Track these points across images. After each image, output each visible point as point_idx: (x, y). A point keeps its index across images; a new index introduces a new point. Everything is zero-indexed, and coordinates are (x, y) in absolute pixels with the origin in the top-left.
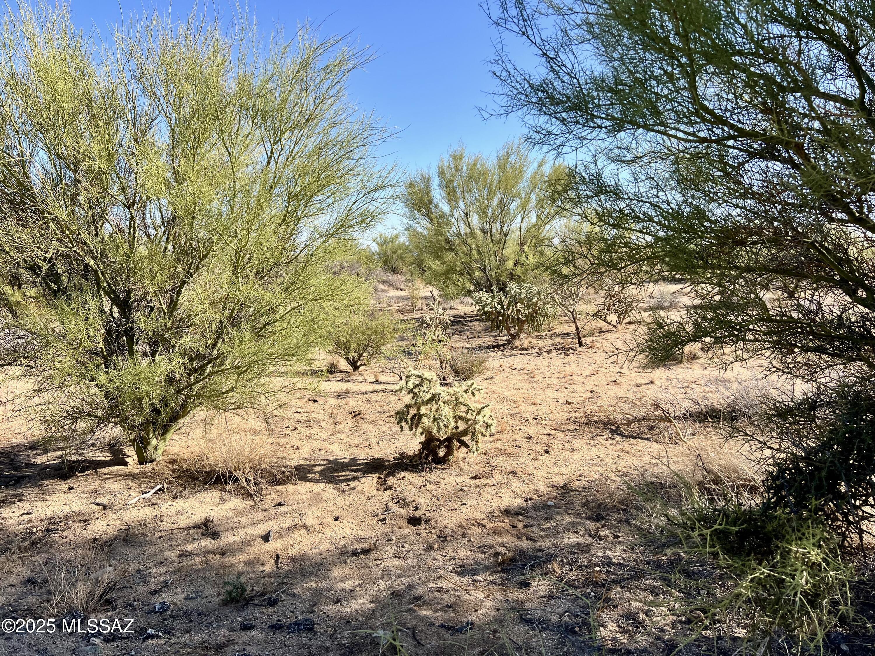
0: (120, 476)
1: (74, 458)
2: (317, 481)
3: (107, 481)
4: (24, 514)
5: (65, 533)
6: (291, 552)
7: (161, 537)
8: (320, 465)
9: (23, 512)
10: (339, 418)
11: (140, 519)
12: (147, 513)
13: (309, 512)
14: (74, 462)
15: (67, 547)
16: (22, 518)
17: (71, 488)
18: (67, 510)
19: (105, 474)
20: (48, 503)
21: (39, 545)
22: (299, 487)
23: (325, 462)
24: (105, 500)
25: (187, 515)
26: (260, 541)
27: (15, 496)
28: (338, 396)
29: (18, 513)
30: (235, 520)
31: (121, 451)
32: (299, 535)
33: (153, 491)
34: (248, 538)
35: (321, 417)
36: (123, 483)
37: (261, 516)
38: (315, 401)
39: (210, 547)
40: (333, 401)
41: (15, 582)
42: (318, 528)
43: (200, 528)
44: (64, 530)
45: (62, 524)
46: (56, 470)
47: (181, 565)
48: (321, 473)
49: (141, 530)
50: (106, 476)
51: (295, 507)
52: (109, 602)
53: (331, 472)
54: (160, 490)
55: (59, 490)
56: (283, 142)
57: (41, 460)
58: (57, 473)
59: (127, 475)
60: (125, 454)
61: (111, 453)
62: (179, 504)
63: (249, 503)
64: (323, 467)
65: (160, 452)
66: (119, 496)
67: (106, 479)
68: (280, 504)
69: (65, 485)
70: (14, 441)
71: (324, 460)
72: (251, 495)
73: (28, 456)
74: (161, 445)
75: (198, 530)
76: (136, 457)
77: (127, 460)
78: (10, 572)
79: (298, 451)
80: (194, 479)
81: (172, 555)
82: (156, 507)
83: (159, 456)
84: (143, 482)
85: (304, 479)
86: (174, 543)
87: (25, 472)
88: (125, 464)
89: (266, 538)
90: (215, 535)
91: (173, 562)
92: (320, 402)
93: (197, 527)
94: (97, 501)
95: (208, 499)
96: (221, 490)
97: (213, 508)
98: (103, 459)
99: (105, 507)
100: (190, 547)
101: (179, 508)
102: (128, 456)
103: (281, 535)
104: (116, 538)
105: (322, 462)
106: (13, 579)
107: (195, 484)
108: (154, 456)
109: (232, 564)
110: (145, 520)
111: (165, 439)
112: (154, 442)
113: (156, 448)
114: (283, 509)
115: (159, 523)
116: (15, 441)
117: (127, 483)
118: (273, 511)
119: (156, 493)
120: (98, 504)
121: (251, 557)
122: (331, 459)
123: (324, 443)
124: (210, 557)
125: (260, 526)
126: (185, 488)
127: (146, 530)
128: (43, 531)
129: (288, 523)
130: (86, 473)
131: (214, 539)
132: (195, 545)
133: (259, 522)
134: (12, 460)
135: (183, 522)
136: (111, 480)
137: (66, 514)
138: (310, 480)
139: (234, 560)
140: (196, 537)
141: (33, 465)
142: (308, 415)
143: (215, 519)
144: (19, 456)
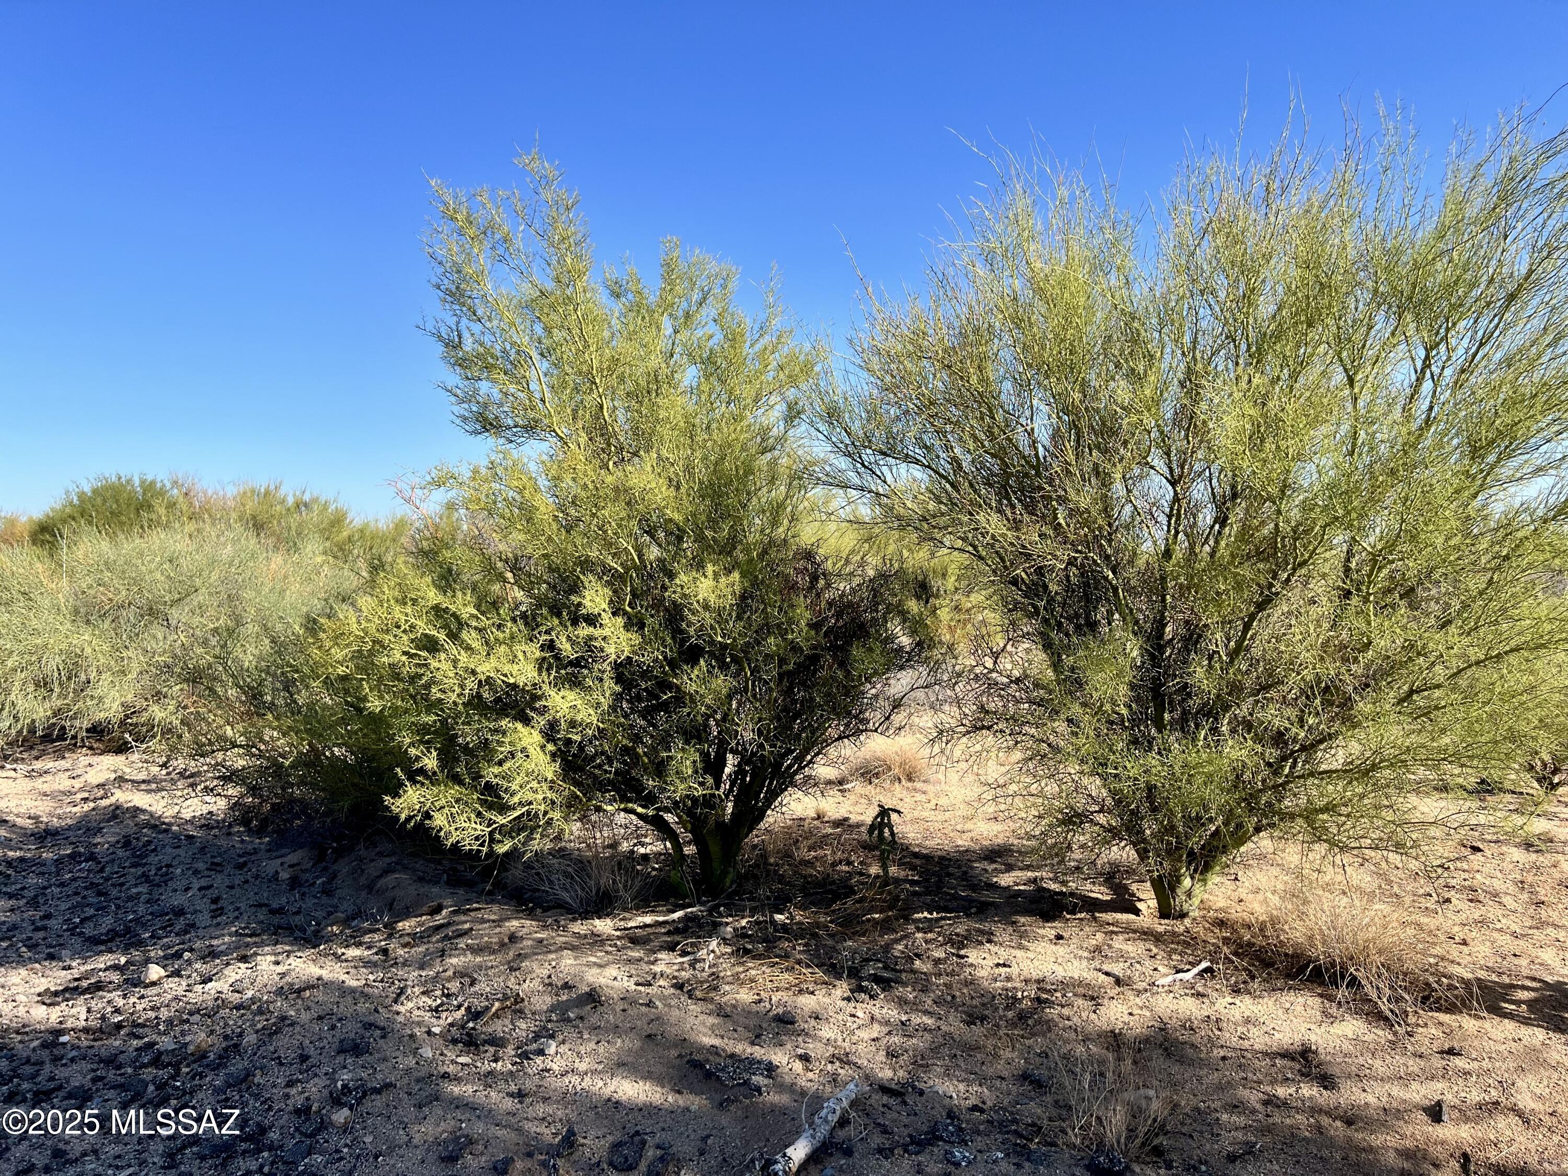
0: (1135, 931)
1: (1054, 886)
2: (1526, 1022)
3: (1115, 937)
4: (998, 965)
5: (1066, 1011)
6: (1493, 1156)
7: (1224, 1058)
8: (1524, 988)
9: (997, 961)
10: (1543, 893)
11: (1181, 1016)
12: (1189, 1007)
13: (1519, 1083)
14: (1056, 893)
15: (1073, 1035)
16: (997, 971)
17: (1059, 937)
18: (1060, 973)
19: (1108, 924)
20: (1031, 955)
21: (1030, 1022)
22: (1487, 1025)
23: (1538, 985)
24: (1117, 969)
25: (1265, 1028)
26: (1421, 1116)
27: (982, 932)
28: (1528, 846)
29: (990, 962)
30: (1361, 1060)
31: (1126, 888)
32: (1505, 1125)
33: (1196, 970)
34: (1395, 1105)
35: (1498, 885)
36: (1141, 944)
37: (1414, 1065)
38: (1476, 849)
39: (1321, 1101)
40: (1517, 854)
41: (1005, 1074)
42: (1547, 1120)
43: (1293, 1059)
44: (1063, 1006)
45: (1059, 995)
46: (1031, 902)
47: (1270, 1120)
48: (1530, 1003)
49: (1185, 1036)
50: (1111, 928)
51: (1486, 1064)
52: (1158, 1151)
53: (1554, 1008)
54: (1206, 970)
55: (1043, 937)
56: (1453, 342)
57: (1006, 880)
58: (1034, 906)
59: (1145, 933)
60: (1133, 895)
61: (1111, 888)
62: (1245, 1006)
63: (1382, 1034)
64: (1532, 995)
65: (1196, 901)
66: (1138, 966)
67: (1112, 932)
68: (1451, 1052)
69: (1049, 930)
70: (960, 843)
71: (1534, 979)
72: (1386, 1019)
73: (986, 870)
74: (1198, 889)
75: (1290, 1064)
76: (1153, 903)
77: (1140, 905)
78: (996, 1056)
79: (1465, 949)
80: (1267, 964)
81: (1253, 1098)
82: (1205, 1000)
83: (1193, 908)
84: (1174, 951)
85: (1496, 1011)
86: (1250, 1075)
87: (988, 896)
88: (1137, 912)
89: (1435, 1113)
90: (1327, 1081)
91: (1254, 1111)
92: (1488, 853)
93: (1286, 1055)
94: (1106, 967)
95: (1299, 1008)
96: (1321, 996)
97: (1313, 1027)
98: (1100, 896)
99: (1118, 982)
100: (1281, 1092)
101: (1247, 1013)
102: (1140, 900)
103: (1465, 1115)
104: (1147, 1040)
105: (1529, 983)
106: (1000, 1067)
107: (1269, 974)
108: (1186, 907)
109: (1371, 1147)
110: (1190, 1020)
111: (1204, 881)
112: (1187, 882)
113: (1189, 894)
114: (1459, 1062)
115: (1217, 1033)
116: (963, 842)
117: (1148, 946)
118: (1438, 1062)
119: (1201, 974)
120: (1107, 974)
121: (1409, 1143)
122: (1549, 979)
123: (1521, 942)
124: (1325, 1121)
125: (1415, 1085)
126: (1253, 978)
127: (1196, 1039)
128: (1032, 1000)
129: (1475, 1096)
130: (1078, 916)
131: (1325, 1088)
132: (1292, 1090)
133: (1412, 1077)
134: (965, 873)
135: (1258, 1040)
136: (1121, 937)
137: (1060, 978)
138: (1510, 1016)
139: (1377, 1140)
140: (1289, 1076)
141: (995, 887)
142: (1466, 875)
143: (1321, 1050)
144: (972, 868)
